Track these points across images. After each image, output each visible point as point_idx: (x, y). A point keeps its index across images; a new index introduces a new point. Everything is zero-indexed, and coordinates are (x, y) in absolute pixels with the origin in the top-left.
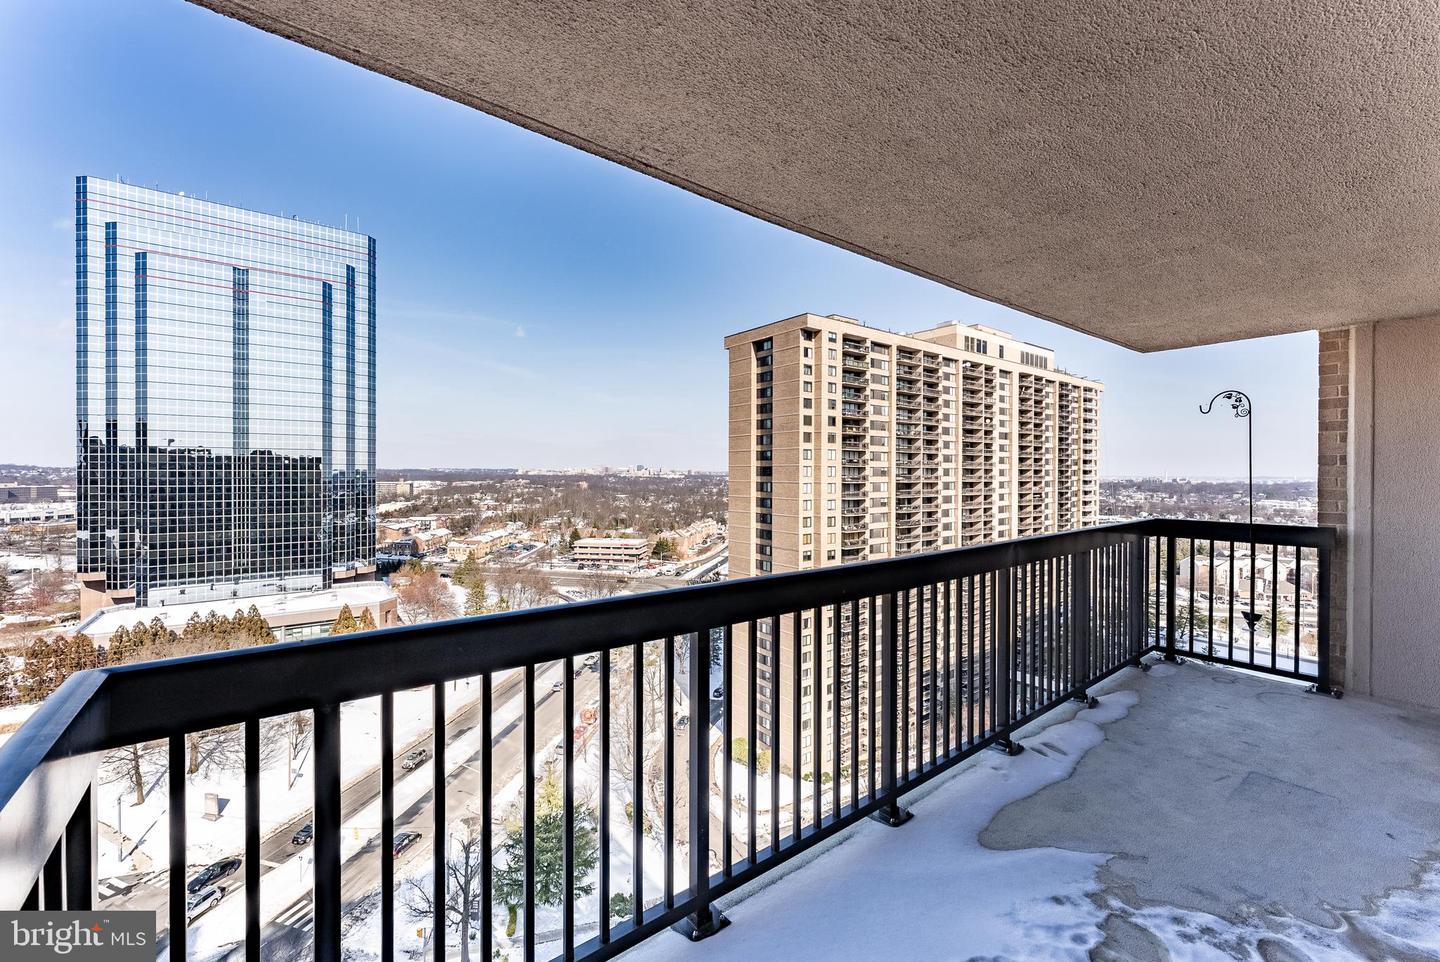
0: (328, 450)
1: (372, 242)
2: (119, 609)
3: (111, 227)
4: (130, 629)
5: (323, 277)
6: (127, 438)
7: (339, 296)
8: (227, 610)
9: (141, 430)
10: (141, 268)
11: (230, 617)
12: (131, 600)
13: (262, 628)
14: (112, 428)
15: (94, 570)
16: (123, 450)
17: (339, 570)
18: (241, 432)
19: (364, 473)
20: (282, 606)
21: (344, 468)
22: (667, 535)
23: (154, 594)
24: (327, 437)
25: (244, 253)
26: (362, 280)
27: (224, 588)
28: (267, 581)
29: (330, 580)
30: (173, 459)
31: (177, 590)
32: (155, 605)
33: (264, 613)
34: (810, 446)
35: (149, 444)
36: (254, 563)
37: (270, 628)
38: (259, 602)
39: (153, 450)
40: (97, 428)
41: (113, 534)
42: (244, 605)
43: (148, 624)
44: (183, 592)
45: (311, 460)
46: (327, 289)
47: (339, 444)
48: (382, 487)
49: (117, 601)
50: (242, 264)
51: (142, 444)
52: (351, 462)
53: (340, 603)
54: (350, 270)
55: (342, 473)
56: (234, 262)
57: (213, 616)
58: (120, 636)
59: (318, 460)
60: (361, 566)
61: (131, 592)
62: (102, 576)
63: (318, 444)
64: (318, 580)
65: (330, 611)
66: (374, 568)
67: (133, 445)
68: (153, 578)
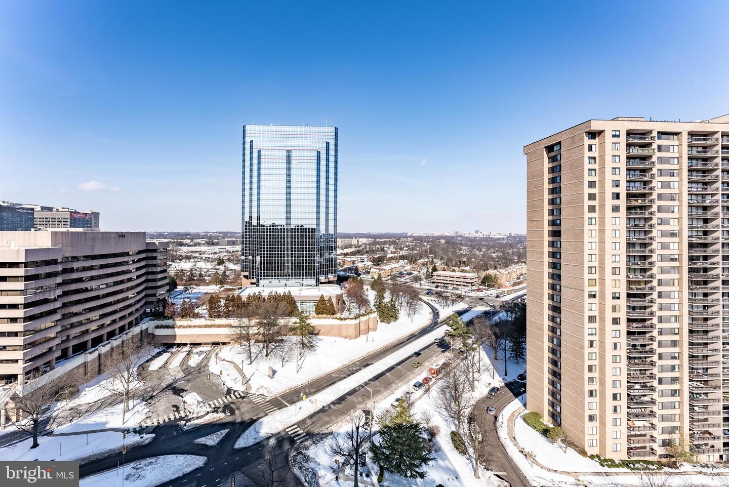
0: (318, 225)
1: (336, 129)
2: (251, 287)
3: (251, 142)
4: (252, 295)
5: (317, 149)
6: (255, 222)
7: (323, 156)
8: (281, 291)
9: (259, 218)
10: (259, 156)
11: (282, 295)
12: (254, 284)
13: (292, 300)
14: (251, 218)
15: (246, 271)
16: (254, 226)
17: (322, 278)
18: (288, 218)
19: (332, 235)
20: (299, 292)
21: (324, 233)
22: (492, 272)
23: (262, 282)
24: (318, 219)
25: (290, 144)
26: (332, 147)
27: (283, 282)
28: (296, 280)
29: (319, 282)
30: (267, 229)
31: (268, 281)
32: (261, 287)
33: (293, 294)
34: (595, 215)
35: (261, 224)
36: (292, 273)
37: (294, 301)
38: (292, 289)
39: (262, 226)
40: (247, 219)
41: (250, 258)
42: (287, 290)
43: (257, 294)
44: (270, 282)
45: (312, 229)
46: (319, 153)
47: (323, 222)
48: (339, 242)
49: (252, 284)
50: (289, 149)
51: (258, 223)
52: (327, 230)
53: (320, 294)
54: (328, 143)
55: (324, 235)
56: (287, 148)
57: (276, 293)
58: (249, 297)
59: (315, 229)
60: (331, 277)
61: (254, 281)
62: (247, 274)
63: (315, 222)
64: (314, 282)
65: (317, 296)
66: (336, 279)
67: (256, 224)
68: (261, 276)
